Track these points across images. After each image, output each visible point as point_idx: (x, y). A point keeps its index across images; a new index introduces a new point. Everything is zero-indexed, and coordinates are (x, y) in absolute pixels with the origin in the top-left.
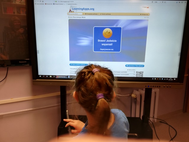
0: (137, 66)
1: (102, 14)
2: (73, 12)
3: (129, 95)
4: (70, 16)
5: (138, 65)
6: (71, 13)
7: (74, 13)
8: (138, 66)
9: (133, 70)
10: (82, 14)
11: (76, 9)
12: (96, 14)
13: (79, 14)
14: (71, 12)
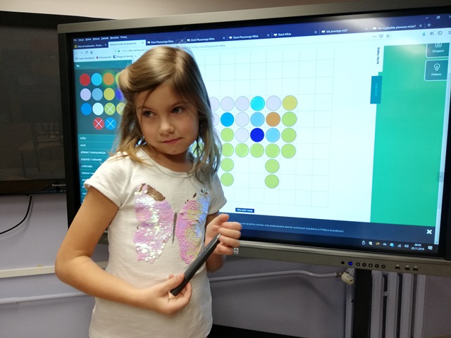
3: (335, 274)
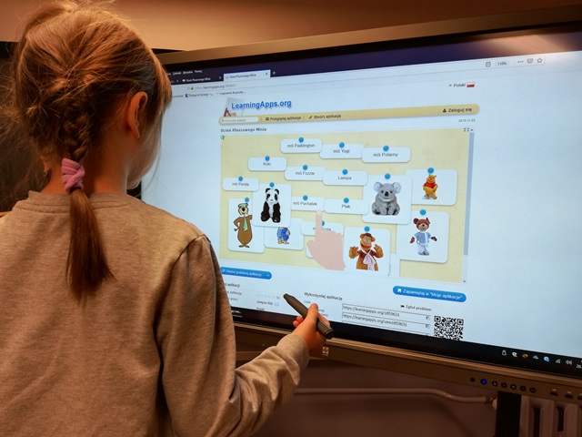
0: (439, 296)
1: (315, 117)
2: (234, 114)
4: (225, 128)
5: (442, 293)
6: (228, 119)
7: (237, 119)
8: (442, 296)
9: (423, 309)
10: (256, 120)
11: (242, 106)
12: (297, 118)
13: (248, 120)
14: (230, 115)
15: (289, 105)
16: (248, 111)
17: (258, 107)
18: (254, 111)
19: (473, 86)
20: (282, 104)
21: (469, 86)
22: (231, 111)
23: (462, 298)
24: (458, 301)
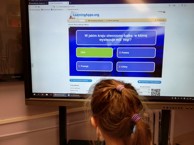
2: (74, 18)
6: (71, 20)
7: (75, 20)
8: (154, 82)
10: (84, 21)
13: (81, 21)
15: (98, 15)
16: (80, 17)
17: (85, 16)
18: (83, 17)
19: (165, 12)
20: (95, 15)
21: (164, 12)
22: (73, 17)
23: (160, 82)
24: (159, 83)
